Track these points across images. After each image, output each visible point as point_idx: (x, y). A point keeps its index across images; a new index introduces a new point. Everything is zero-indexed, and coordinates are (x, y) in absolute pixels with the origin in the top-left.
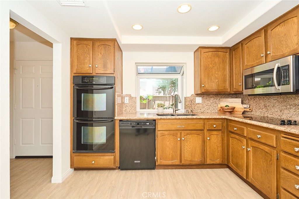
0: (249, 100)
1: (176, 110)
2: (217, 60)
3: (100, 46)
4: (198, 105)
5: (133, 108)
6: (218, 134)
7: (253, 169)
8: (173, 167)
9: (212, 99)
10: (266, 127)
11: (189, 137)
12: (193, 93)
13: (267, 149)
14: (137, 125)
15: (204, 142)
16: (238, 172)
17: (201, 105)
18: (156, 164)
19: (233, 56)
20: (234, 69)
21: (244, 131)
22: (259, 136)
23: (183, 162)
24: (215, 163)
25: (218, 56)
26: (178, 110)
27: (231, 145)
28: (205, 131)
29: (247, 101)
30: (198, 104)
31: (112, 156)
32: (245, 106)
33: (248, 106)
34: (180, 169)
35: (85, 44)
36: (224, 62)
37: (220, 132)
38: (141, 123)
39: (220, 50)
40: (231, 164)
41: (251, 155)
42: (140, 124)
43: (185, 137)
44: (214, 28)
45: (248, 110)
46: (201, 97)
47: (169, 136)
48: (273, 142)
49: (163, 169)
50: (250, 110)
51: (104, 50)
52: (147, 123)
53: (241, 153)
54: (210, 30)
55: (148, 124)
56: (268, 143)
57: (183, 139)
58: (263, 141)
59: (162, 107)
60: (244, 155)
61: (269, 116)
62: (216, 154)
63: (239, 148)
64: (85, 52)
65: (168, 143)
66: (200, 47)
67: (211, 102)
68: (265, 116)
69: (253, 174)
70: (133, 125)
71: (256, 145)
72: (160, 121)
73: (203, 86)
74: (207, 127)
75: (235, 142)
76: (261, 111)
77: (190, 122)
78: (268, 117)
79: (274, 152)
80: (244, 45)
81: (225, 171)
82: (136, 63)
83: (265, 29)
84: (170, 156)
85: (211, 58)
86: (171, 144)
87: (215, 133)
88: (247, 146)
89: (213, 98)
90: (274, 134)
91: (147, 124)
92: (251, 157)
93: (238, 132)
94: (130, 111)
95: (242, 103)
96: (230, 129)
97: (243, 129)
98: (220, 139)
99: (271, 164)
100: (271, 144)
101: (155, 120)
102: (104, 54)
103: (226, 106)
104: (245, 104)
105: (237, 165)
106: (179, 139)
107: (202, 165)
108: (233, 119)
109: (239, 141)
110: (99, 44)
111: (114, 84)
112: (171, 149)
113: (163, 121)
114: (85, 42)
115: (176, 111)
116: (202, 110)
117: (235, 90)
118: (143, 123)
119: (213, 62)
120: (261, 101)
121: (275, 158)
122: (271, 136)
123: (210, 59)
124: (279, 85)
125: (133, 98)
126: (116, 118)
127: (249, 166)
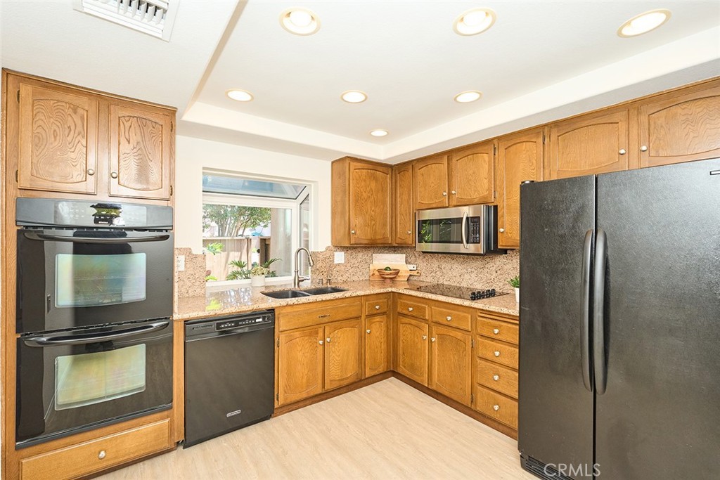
0: (416, 257)
1: (299, 281)
2: (373, 185)
3: (127, 119)
4: (338, 268)
5: (198, 283)
6: (381, 320)
7: (439, 369)
8: (308, 402)
9: (360, 255)
10: (459, 304)
11: (338, 333)
12: (329, 244)
13: (459, 335)
14: (233, 326)
15: (362, 338)
16: (415, 378)
17: (343, 268)
18: (276, 406)
19: (396, 182)
20: (399, 205)
21: (425, 312)
22: (449, 318)
23: (328, 387)
24: (378, 373)
25: (376, 179)
26: (303, 280)
27: (401, 335)
28: (363, 318)
29: (413, 258)
30: (339, 264)
31: (162, 419)
32: (411, 267)
33: (415, 266)
34: (319, 401)
35: (66, 103)
36: (383, 190)
37: (385, 316)
38: (245, 320)
39: (379, 168)
40: (402, 370)
41: (436, 347)
42: (240, 323)
43: (331, 336)
44: (380, 133)
45: (415, 273)
46: (343, 251)
47: (303, 339)
48: (468, 325)
49: (286, 413)
50: (418, 273)
51: (138, 131)
52: (259, 318)
53: (419, 347)
54: (373, 134)
55: (261, 320)
56: (461, 327)
57: (328, 340)
58: (454, 325)
59: (263, 274)
60: (425, 350)
61: (445, 283)
62: (379, 357)
63: (416, 340)
64: (69, 127)
65: (300, 355)
66: (348, 157)
67: (360, 260)
68: (440, 283)
69: (438, 376)
70: (225, 327)
71: (444, 330)
72: (284, 311)
73: (353, 232)
74: (366, 311)
75: (410, 331)
76: (434, 275)
77: (339, 304)
78: (443, 285)
79: (469, 338)
80: (416, 169)
81: (390, 381)
82: (204, 168)
83: (450, 154)
84: (304, 380)
85: (365, 181)
86: (306, 354)
87: (378, 320)
88: (430, 335)
89: (362, 254)
90: (468, 313)
91: (257, 320)
92: (437, 350)
93: (415, 314)
94: (189, 292)
95: (407, 262)
96: (399, 310)
97: (424, 308)
98: (384, 329)
99: (465, 355)
100: (465, 328)
101: (273, 310)
102: (138, 143)
103: (386, 269)
104: (410, 263)
105: (412, 367)
106: (321, 342)
107: (358, 382)
108: (407, 293)
109: (416, 328)
110: (121, 113)
111: (171, 228)
112: (305, 365)
113: (289, 310)
114: (70, 97)
115: (300, 283)
116: (345, 276)
117: (399, 241)
118: (249, 319)
119: (368, 189)
120: (434, 259)
121: (471, 346)
122: (465, 316)
123: (363, 184)
124: (467, 242)
125: (196, 257)
126: (176, 317)
127: (433, 364)
